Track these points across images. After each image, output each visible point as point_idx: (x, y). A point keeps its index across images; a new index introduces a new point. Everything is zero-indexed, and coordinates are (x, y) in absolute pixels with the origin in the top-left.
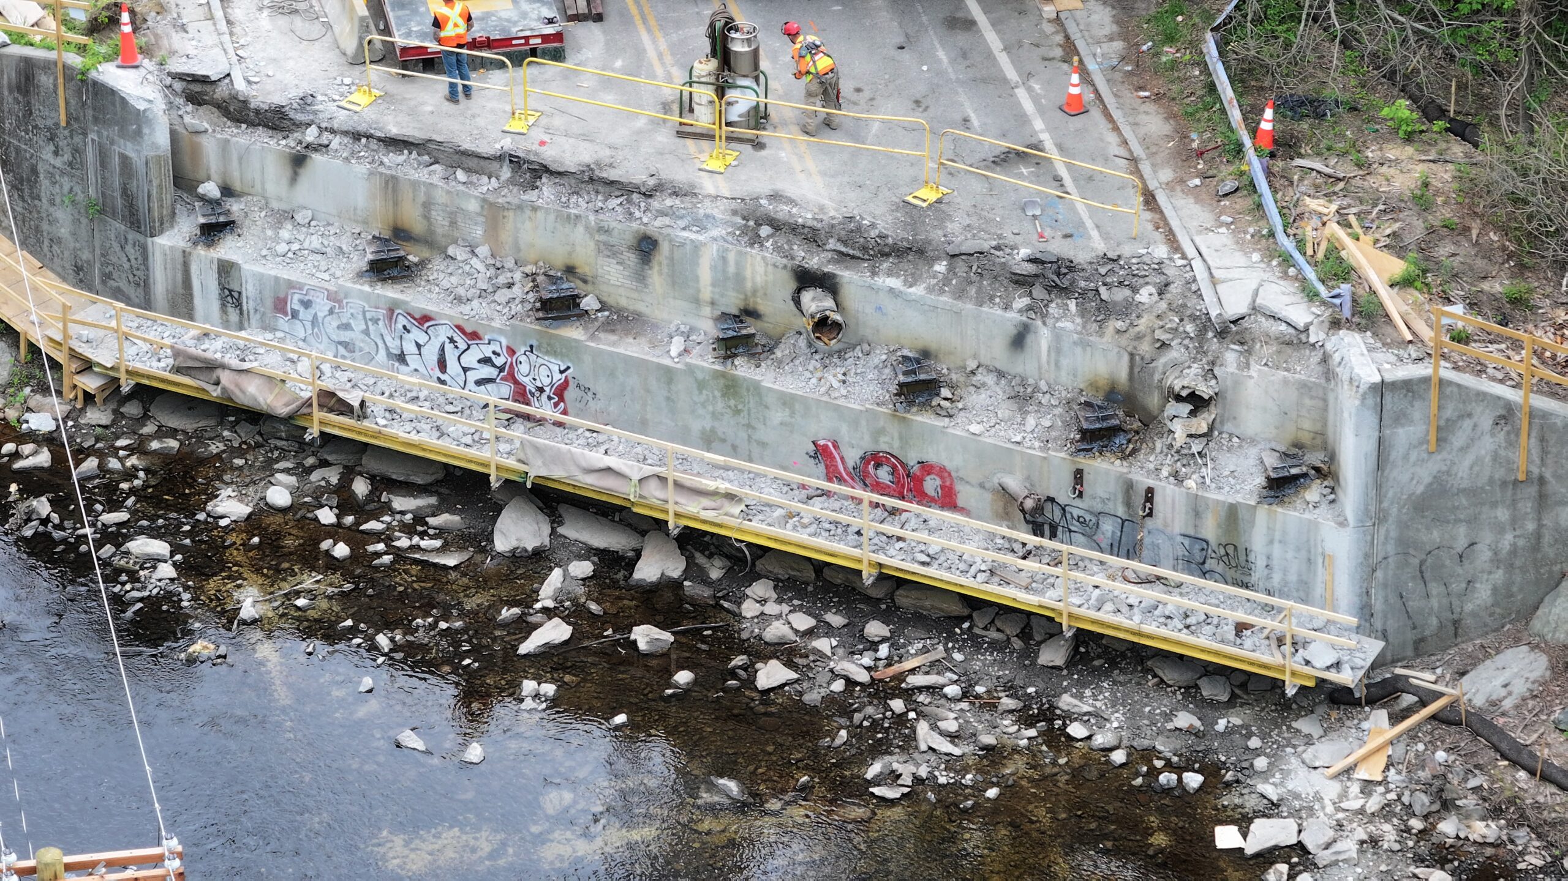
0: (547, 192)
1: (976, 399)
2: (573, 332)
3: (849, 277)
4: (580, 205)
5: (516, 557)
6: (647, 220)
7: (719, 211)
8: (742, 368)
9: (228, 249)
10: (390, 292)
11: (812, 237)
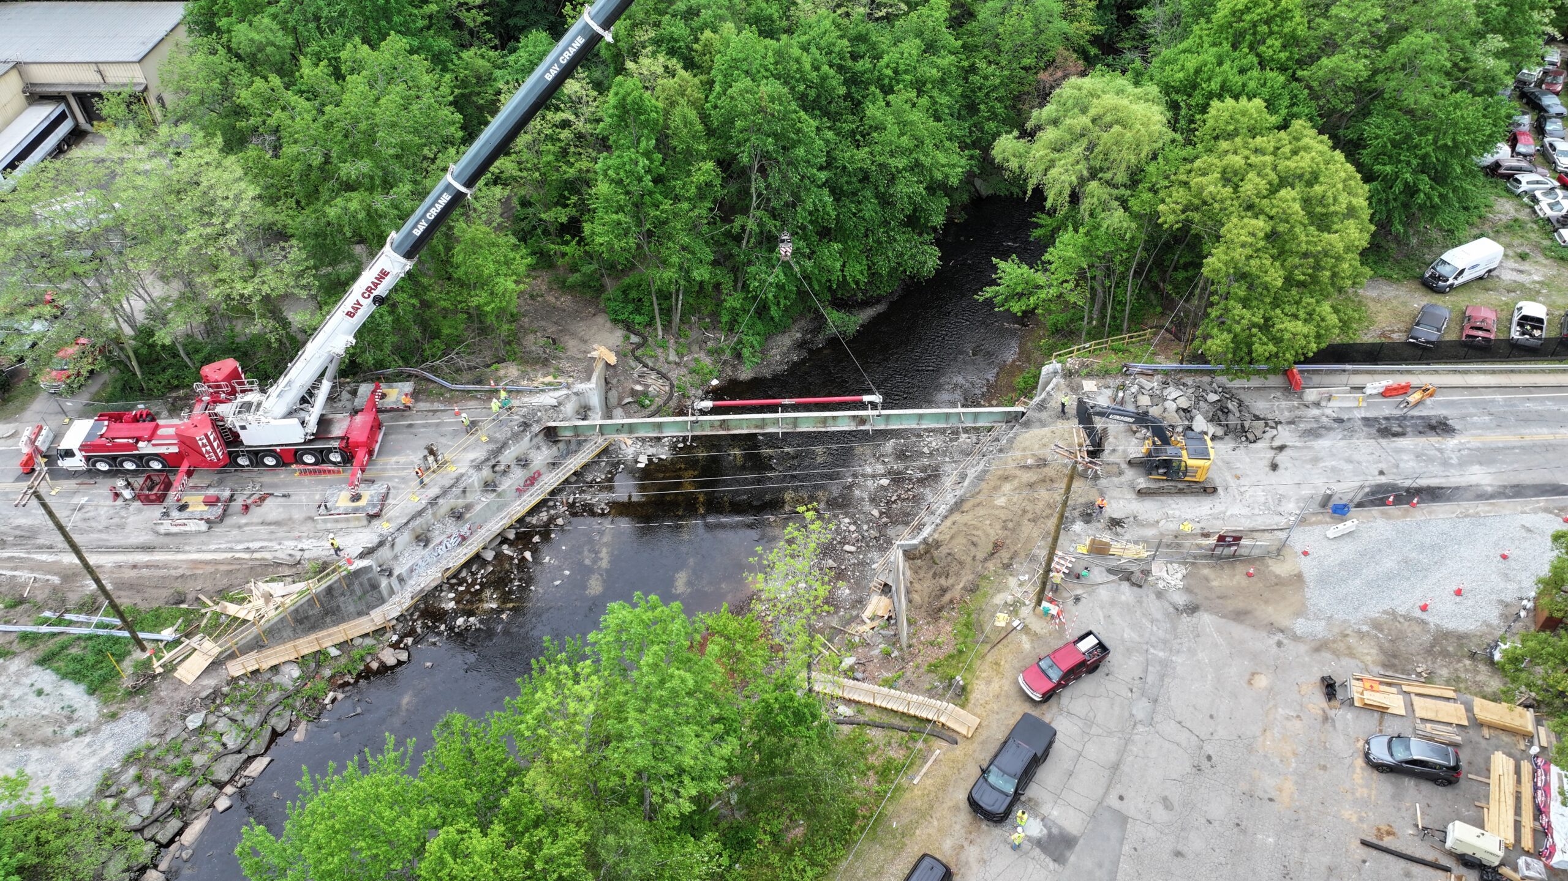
0: (441, 501)
1: (531, 455)
2: (468, 516)
3: (501, 458)
4: (449, 496)
5: (495, 557)
6: (462, 486)
7: (471, 471)
8: (499, 490)
9: (396, 573)
10: (431, 546)
11: (487, 460)
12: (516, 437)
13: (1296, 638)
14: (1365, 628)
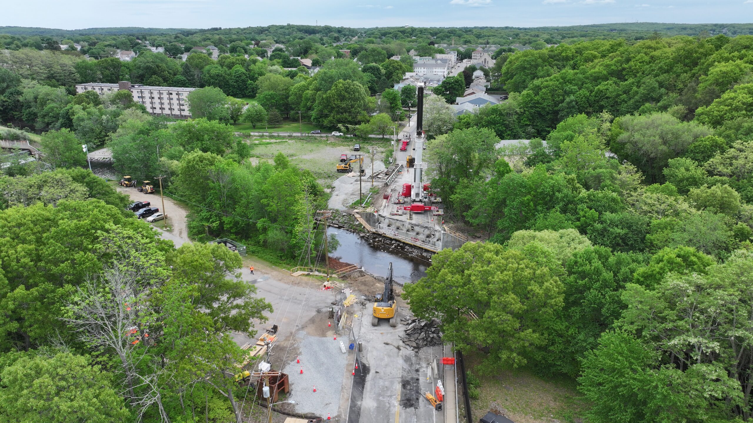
3: (415, 227)
7: (408, 223)
9: (380, 225)
10: (388, 227)
12: (422, 227)
13: (298, 330)
14: (295, 346)
